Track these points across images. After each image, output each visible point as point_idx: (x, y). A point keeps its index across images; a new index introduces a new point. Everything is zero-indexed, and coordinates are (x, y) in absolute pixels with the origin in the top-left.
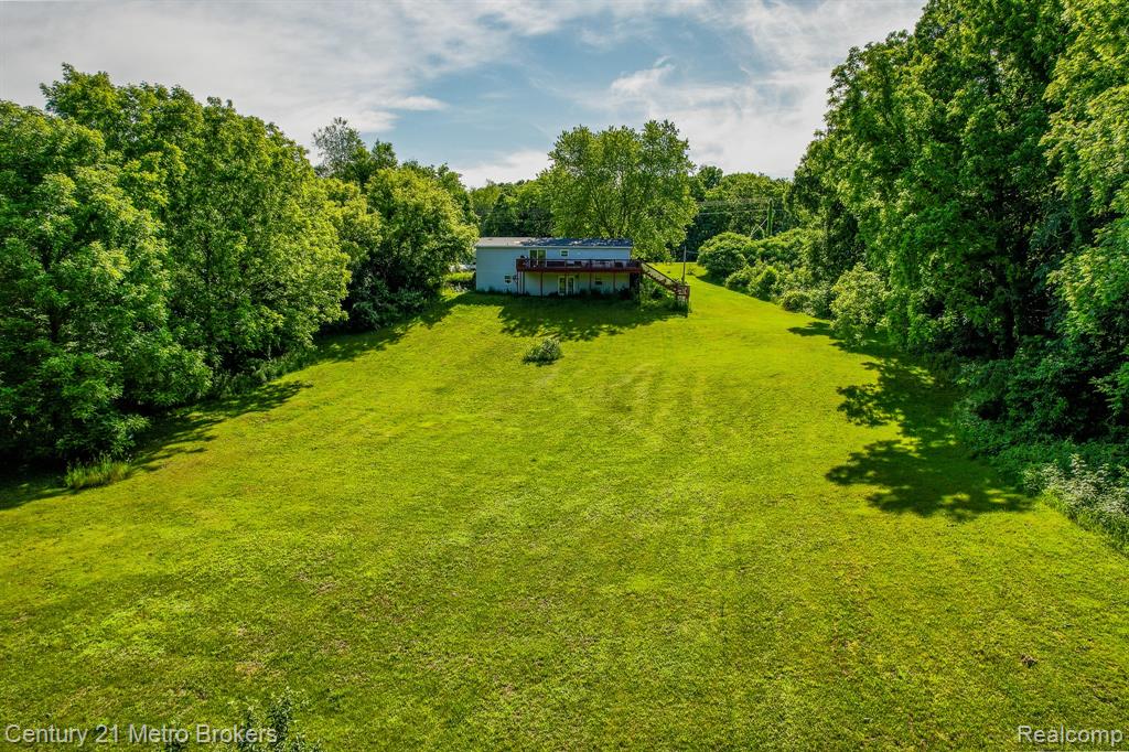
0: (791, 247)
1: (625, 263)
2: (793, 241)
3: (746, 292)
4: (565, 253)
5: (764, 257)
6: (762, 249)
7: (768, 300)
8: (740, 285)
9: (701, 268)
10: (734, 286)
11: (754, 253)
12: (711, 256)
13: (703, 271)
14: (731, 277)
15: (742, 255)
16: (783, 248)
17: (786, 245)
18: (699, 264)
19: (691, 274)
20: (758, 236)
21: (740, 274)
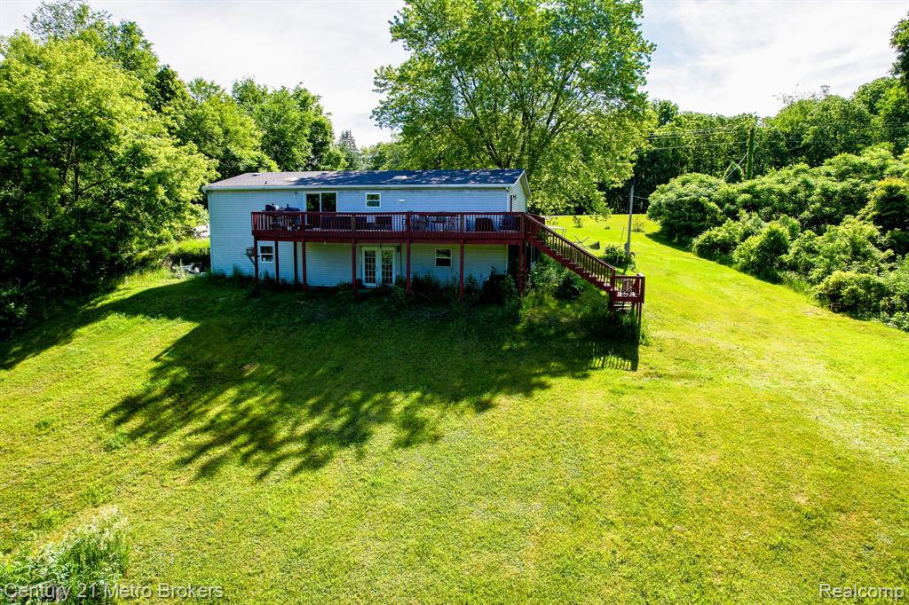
0: (794, 192)
1: (497, 219)
2: (795, 183)
3: (728, 262)
4: (373, 200)
5: (751, 207)
6: (747, 196)
7: (776, 280)
8: (718, 251)
9: (652, 222)
10: (708, 251)
11: (733, 202)
12: (669, 205)
13: (655, 226)
14: (702, 237)
15: (713, 205)
16: (781, 194)
17: (786, 189)
18: (650, 217)
19: (638, 230)
20: (734, 177)
21: (718, 233)
